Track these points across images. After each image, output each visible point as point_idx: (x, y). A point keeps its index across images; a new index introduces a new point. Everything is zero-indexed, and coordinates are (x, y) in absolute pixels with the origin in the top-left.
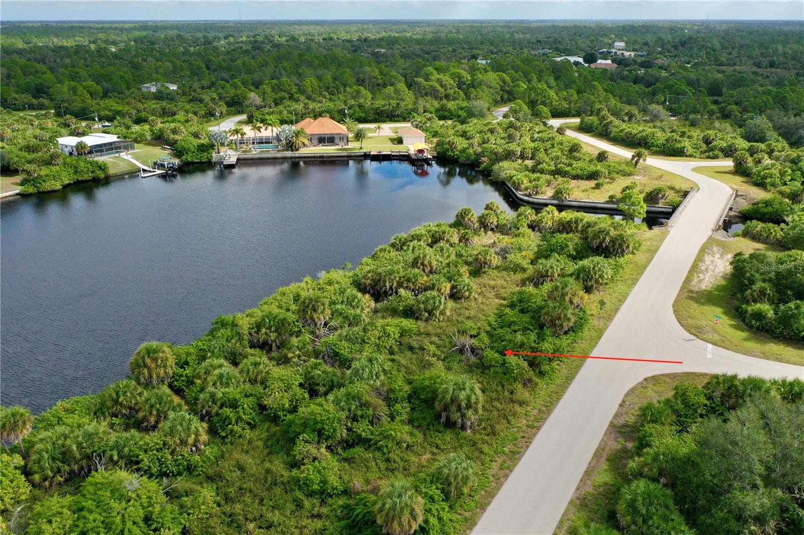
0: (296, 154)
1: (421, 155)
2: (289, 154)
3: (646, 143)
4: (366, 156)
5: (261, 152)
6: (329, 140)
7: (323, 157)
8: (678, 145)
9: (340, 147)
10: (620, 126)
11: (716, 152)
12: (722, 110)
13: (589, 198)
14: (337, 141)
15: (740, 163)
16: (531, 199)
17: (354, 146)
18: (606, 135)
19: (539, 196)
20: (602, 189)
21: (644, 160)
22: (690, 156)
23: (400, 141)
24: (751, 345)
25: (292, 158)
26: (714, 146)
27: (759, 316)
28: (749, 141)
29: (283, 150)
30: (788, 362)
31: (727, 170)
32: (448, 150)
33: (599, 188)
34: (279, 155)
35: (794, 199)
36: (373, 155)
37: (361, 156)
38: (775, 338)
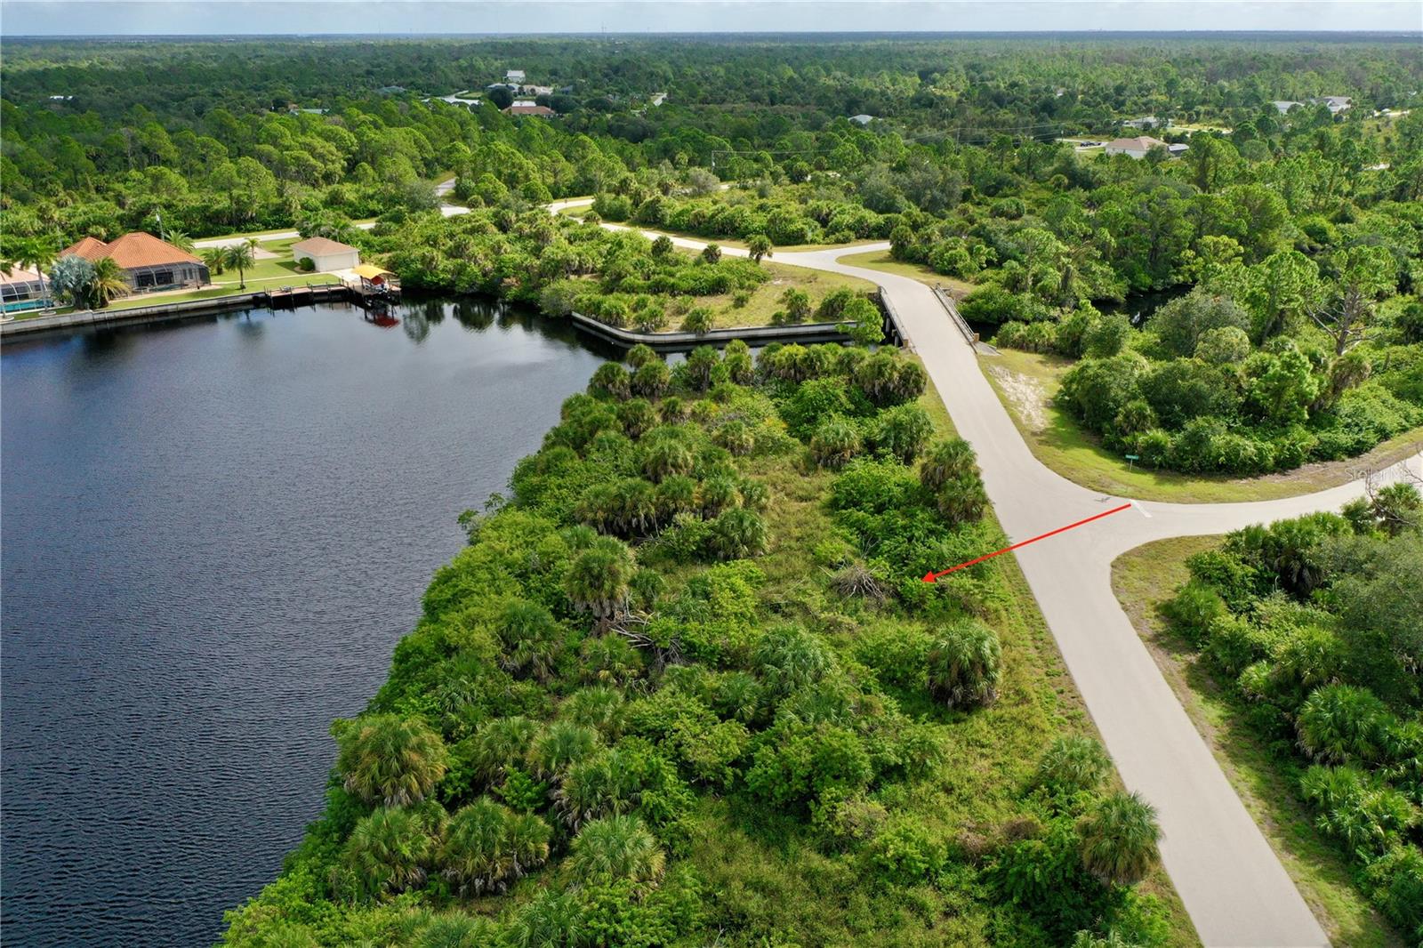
0: (105, 314)
1: (378, 287)
2: (87, 315)
3: (735, 229)
4: (260, 302)
5: (17, 317)
6: (160, 278)
7: (165, 313)
8: (792, 227)
9: (195, 290)
10: (673, 206)
11: (846, 232)
12: (788, 169)
13: (739, 323)
14: (177, 278)
15: (902, 245)
16: (649, 338)
17: (225, 284)
18: (655, 223)
19: (662, 331)
20: (747, 305)
21: (770, 255)
22: (813, 242)
23: (308, 266)
24: (1169, 488)
25: (95, 323)
26: (837, 223)
27: (1156, 447)
28: (881, 212)
29: (72, 309)
30: (1230, 501)
31: (881, 257)
32: (422, 272)
33: (742, 306)
34: (66, 319)
35: (1015, 286)
36: (275, 298)
37: (248, 302)
38: (1187, 473)
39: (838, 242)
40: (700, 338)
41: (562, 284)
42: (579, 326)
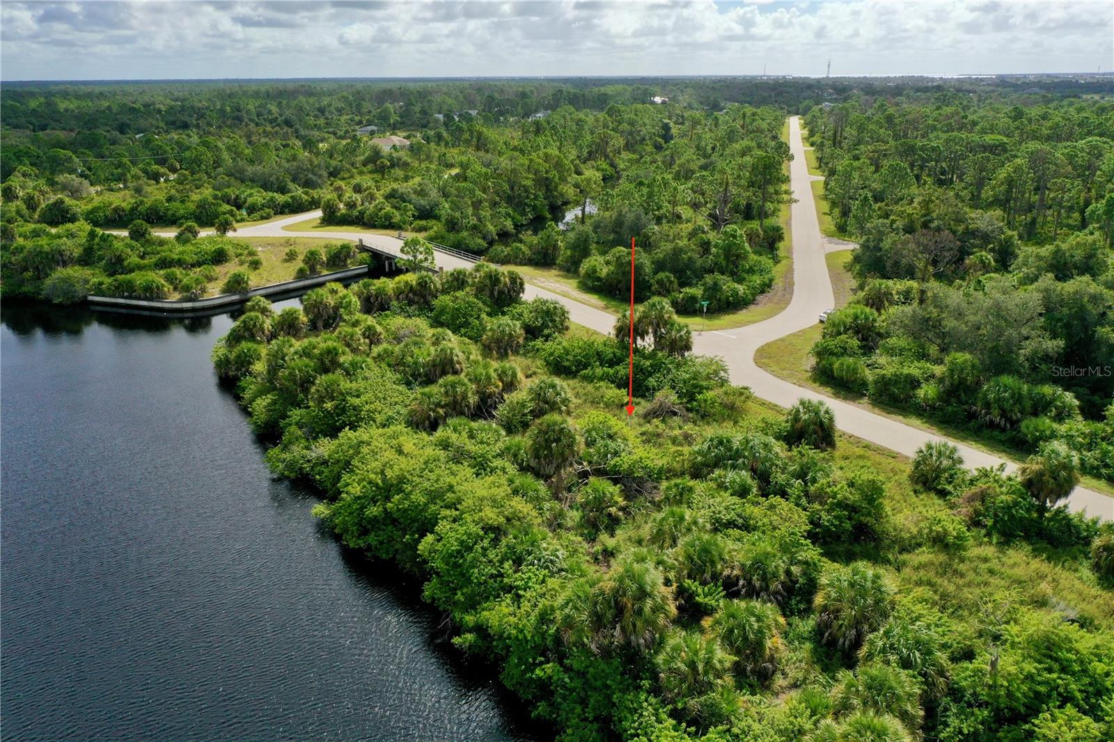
13: (268, 281)
15: (334, 212)
19: (207, 296)
31: (315, 223)
33: (260, 267)
39: (263, 218)
40: (243, 297)
41: (61, 273)
42: (99, 308)
